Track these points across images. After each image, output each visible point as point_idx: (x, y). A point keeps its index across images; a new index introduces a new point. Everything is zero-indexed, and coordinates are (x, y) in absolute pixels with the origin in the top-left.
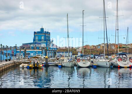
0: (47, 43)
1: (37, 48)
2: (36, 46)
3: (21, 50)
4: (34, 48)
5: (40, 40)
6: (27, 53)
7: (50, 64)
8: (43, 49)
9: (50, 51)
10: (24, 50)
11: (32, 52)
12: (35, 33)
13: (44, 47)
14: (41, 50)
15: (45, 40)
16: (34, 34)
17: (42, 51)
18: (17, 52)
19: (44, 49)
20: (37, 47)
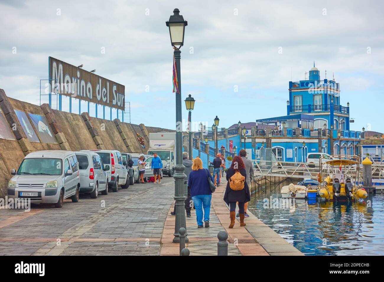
0: (332, 116)
1: (303, 134)
2: (299, 126)
3: (257, 140)
4: (294, 133)
5: (310, 108)
6: (275, 149)
7: (377, 187)
8: (322, 137)
9: (349, 144)
10: (265, 140)
11: (288, 146)
12: (292, 85)
13: (324, 131)
14: (317, 141)
15: (326, 109)
16: (290, 90)
17: (320, 142)
18: (245, 145)
19: (324, 135)
20: (303, 131)
